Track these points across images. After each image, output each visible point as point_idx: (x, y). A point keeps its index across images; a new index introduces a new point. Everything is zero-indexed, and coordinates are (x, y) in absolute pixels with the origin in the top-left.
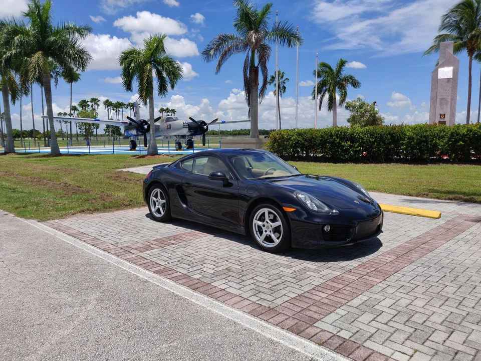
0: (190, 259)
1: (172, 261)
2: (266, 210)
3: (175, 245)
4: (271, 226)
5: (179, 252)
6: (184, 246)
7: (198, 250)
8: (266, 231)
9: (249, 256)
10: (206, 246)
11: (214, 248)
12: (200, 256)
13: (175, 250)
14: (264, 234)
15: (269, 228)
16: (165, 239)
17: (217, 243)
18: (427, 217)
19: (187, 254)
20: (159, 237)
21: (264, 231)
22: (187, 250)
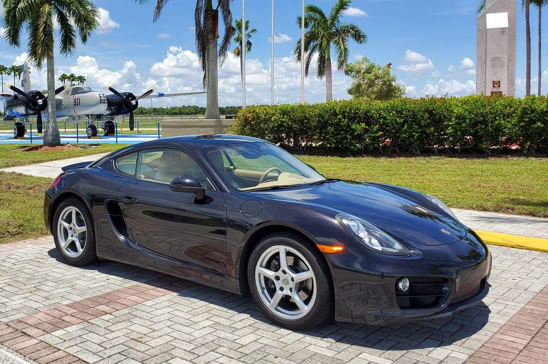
0: (142, 348)
1: (109, 352)
2: (282, 249)
3: (108, 317)
4: (293, 279)
5: (120, 332)
6: (126, 317)
7: (155, 327)
8: (282, 289)
9: (252, 337)
10: (167, 316)
11: (184, 322)
12: (161, 341)
13: (113, 328)
14: (279, 294)
15: (288, 283)
16: (89, 303)
17: (187, 309)
18: (536, 250)
19: (135, 336)
20: (78, 299)
21: (278, 288)
22: (133, 328)
